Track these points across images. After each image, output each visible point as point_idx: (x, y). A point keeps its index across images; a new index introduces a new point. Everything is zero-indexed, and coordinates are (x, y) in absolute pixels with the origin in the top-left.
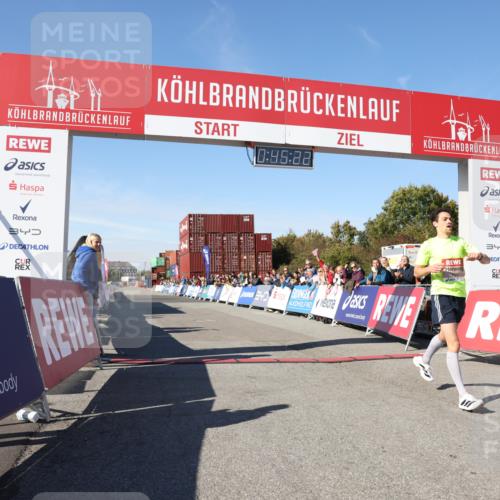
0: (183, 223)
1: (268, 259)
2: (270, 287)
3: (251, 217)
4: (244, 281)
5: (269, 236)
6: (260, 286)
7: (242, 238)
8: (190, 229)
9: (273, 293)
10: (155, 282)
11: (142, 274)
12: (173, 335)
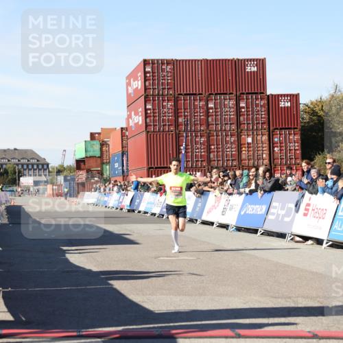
0: (132, 76)
1: (294, 141)
2: (297, 194)
3: (261, 63)
4: (248, 184)
5: (295, 98)
6: (277, 194)
7: (243, 104)
8: (146, 89)
9: (303, 206)
10: (83, 187)
11: (59, 172)
12: (118, 285)
